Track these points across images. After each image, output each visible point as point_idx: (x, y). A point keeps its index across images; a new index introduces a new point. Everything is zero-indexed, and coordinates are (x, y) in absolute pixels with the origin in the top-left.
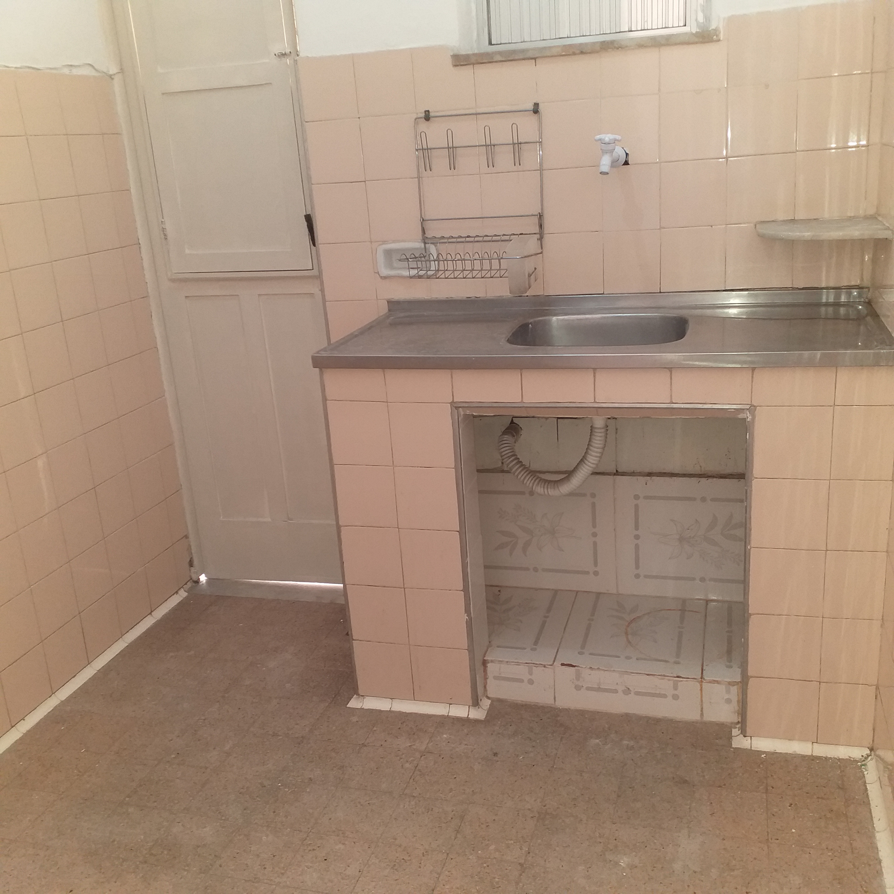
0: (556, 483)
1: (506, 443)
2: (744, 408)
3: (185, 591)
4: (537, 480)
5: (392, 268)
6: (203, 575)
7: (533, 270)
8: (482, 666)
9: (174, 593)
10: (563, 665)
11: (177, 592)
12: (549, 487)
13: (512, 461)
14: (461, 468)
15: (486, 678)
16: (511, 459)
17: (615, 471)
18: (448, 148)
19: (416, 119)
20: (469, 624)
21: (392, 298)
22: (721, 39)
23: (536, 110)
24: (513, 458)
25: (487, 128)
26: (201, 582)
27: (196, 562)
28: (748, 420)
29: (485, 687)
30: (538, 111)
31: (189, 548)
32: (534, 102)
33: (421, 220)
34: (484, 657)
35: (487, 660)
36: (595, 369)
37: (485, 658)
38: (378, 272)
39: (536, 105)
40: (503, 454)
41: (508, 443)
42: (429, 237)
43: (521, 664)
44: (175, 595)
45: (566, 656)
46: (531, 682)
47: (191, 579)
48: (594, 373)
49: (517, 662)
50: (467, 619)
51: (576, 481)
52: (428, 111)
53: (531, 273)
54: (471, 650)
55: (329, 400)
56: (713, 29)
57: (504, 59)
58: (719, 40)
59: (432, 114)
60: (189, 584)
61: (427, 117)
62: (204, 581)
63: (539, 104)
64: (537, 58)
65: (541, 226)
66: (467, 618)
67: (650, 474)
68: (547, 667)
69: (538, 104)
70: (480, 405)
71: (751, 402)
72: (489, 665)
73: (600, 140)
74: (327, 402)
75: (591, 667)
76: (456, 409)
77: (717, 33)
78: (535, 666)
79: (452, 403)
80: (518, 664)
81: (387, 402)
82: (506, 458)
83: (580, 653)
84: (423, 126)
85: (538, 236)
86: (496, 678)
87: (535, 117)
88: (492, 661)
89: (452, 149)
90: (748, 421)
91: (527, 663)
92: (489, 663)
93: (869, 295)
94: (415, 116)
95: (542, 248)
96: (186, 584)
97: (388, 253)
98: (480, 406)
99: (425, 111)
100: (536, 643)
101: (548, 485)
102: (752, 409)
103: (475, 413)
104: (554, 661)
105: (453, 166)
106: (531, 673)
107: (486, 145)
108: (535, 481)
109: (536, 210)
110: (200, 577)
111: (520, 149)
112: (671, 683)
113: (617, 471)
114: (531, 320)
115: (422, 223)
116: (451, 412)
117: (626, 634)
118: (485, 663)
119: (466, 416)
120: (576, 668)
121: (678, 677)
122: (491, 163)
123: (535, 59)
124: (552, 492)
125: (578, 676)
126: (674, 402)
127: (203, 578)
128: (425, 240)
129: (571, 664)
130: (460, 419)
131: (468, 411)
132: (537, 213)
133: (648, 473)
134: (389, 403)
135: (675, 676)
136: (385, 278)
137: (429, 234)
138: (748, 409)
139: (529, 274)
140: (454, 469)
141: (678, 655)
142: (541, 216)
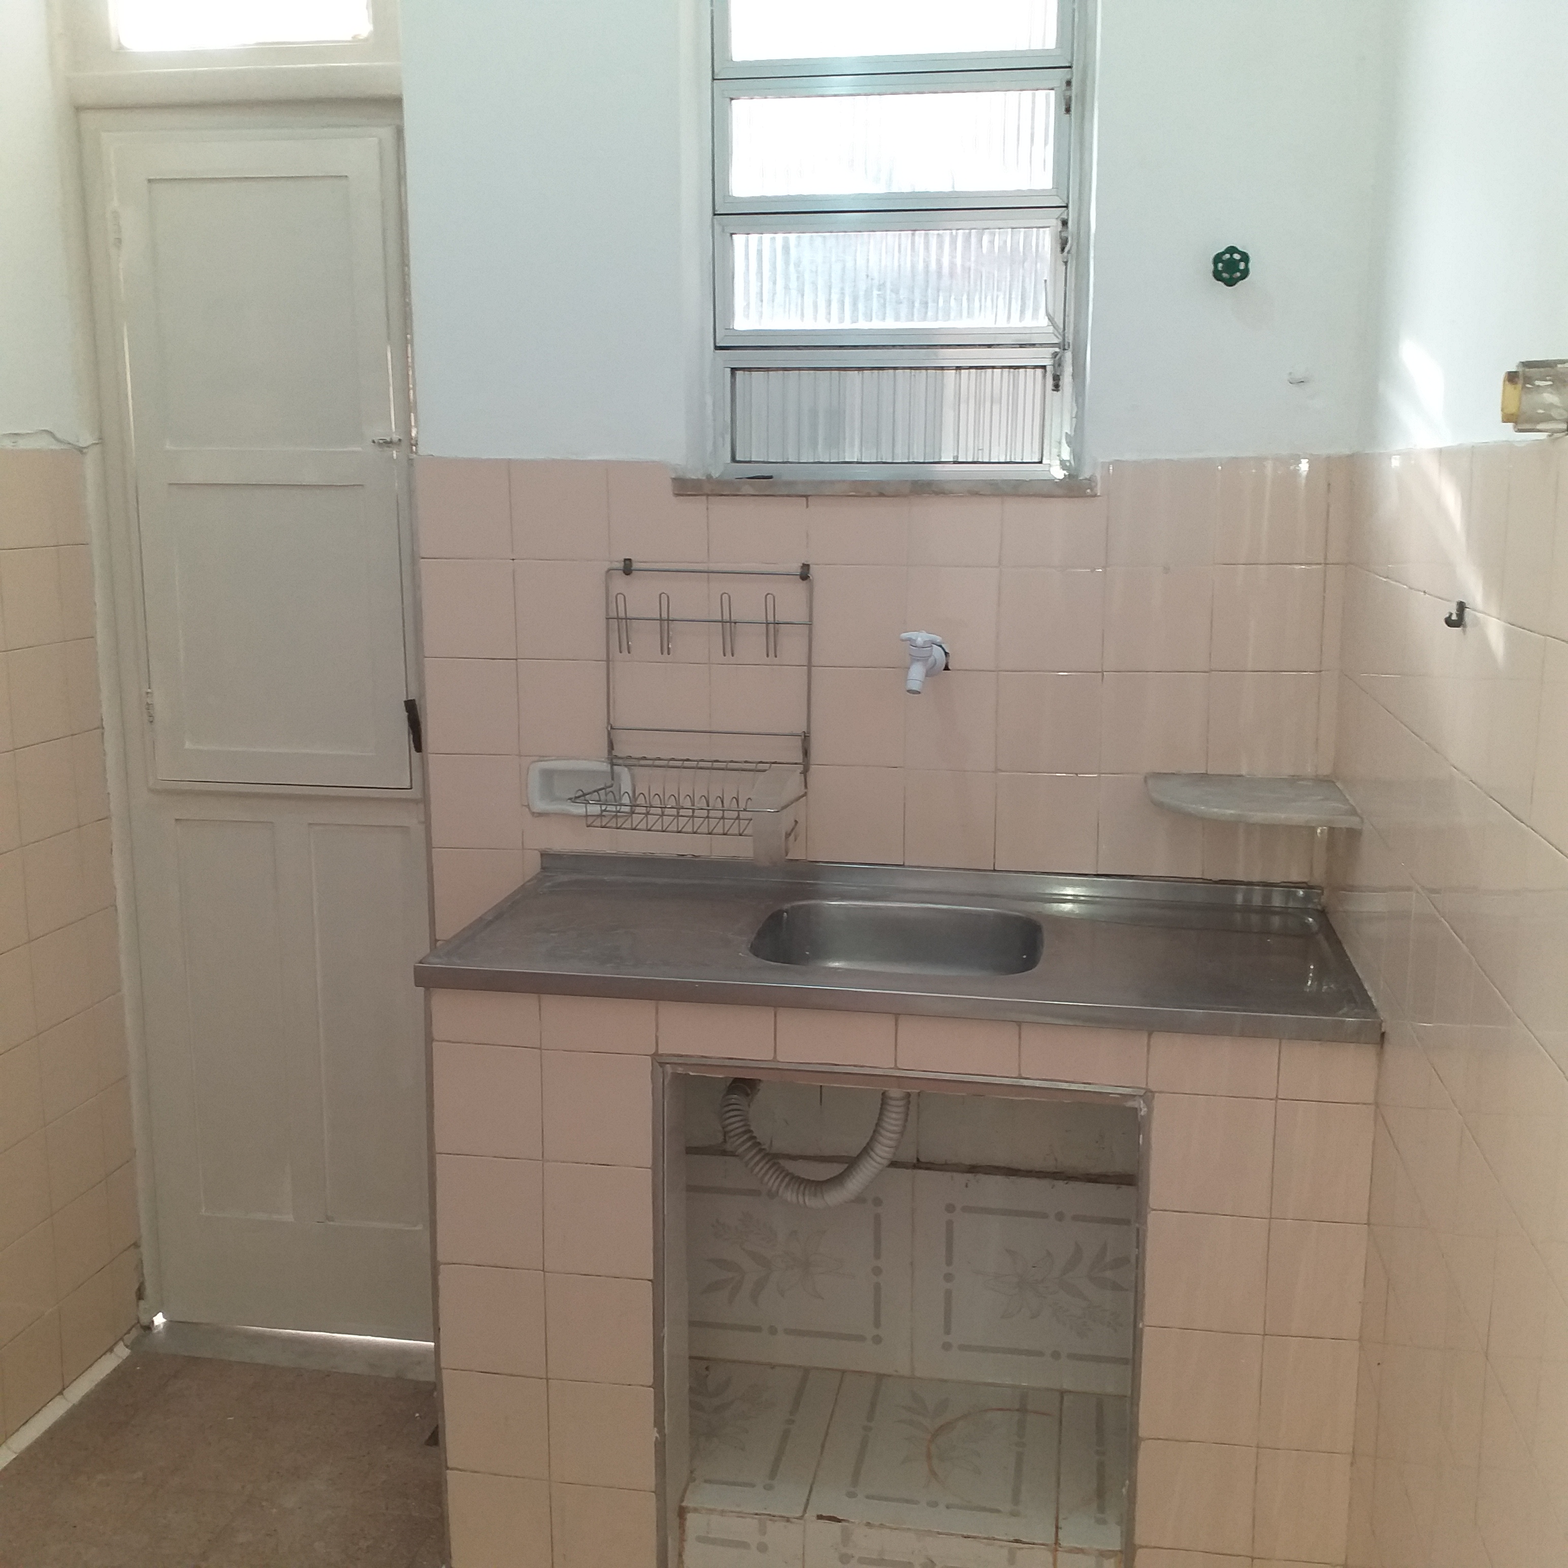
0: (819, 1186)
1: (733, 1110)
2: (1135, 1094)
3: (127, 1346)
4: (787, 1180)
5: (554, 799)
6: (160, 1314)
7: (793, 823)
8: (678, 1519)
9: (106, 1352)
10: (820, 1517)
11: (111, 1350)
12: (807, 1192)
13: (744, 1143)
14: (663, 1167)
15: (682, 1540)
16: (742, 1140)
17: (915, 1161)
18: (661, 620)
19: (609, 570)
20: (660, 1446)
21: (549, 849)
22: (1099, 494)
23: (805, 574)
24: (745, 1137)
25: (725, 597)
26: (155, 1329)
27: (149, 1291)
28: (1142, 1113)
29: (680, 1555)
30: (809, 577)
31: (140, 1265)
32: (803, 562)
33: (607, 728)
34: (682, 1501)
35: (687, 1507)
36: (897, 1016)
37: (684, 1504)
38: (528, 805)
39: (806, 567)
40: (730, 1128)
41: (739, 1110)
42: (620, 755)
43: (746, 1515)
44: (108, 1354)
45: (825, 1502)
46: (763, 1548)
47: (138, 1322)
48: (896, 1021)
49: (740, 1512)
50: (656, 1438)
51: (855, 1184)
52: (630, 560)
53: (789, 831)
54: (660, 1492)
55: (437, 1041)
56: (1086, 479)
57: (757, 493)
58: (1095, 496)
59: (635, 566)
60: (134, 1333)
61: (628, 568)
62: (162, 1326)
63: (811, 566)
64: (809, 496)
65: (806, 753)
66: (658, 1435)
67: (973, 1169)
68: (791, 1522)
69: (808, 566)
70: (703, 1061)
71: (1147, 1084)
72: (690, 1517)
73: (910, 639)
74: (434, 1044)
75: (869, 1523)
76: (661, 1067)
77: (1093, 484)
78: (770, 1520)
79: (655, 1056)
80: (741, 1515)
81: (540, 1049)
82: (734, 1136)
83: (851, 1495)
84: (620, 583)
85: (800, 768)
86: (699, 1539)
87: (803, 584)
88: (696, 1510)
89: (665, 622)
90: (1141, 1116)
91: (757, 1514)
92: (689, 1512)
93: (1324, 899)
94: (607, 565)
95: (806, 787)
96: (128, 1332)
97: (548, 776)
98: (703, 1063)
99: (625, 560)
100: (773, 1474)
101: (805, 1188)
102: (1148, 1095)
103: (692, 1072)
104: (805, 1511)
105: (665, 648)
106: (763, 1532)
107: (722, 622)
108: (782, 1181)
109: (801, 728)
110: (154, 1318)
111: (776, 632)
112: (1005, 1552)
113: (918, 1160)
114: (787, 906)
115: (609, 734)
116: (652, 1070)
117: (929, 1457)
118: (682, 1512)
119: (676, 1076)
120: (844, 1524)
121: (1017, 1541)
122: (729, 648)
123: (806, 496)
124: (812, 1202)
125: (846, 1537)
126: (1024, 1075)
127: (159, 1320)
128: (613, 760)
129: (834, 1517)
130: (666, 1083)
131: (680, 1069)
132: (800, 732)
133: (970, 1165)
134: (543, 1051)
135: (1012, 1539)
136: (540, 815)
137: (622, 750)
138: (1141, 1096)
139: (786, 833)
140: (650, 1170)
141: (1016, 1500)
142: (806, 738)
